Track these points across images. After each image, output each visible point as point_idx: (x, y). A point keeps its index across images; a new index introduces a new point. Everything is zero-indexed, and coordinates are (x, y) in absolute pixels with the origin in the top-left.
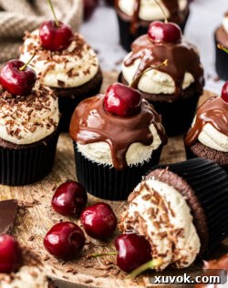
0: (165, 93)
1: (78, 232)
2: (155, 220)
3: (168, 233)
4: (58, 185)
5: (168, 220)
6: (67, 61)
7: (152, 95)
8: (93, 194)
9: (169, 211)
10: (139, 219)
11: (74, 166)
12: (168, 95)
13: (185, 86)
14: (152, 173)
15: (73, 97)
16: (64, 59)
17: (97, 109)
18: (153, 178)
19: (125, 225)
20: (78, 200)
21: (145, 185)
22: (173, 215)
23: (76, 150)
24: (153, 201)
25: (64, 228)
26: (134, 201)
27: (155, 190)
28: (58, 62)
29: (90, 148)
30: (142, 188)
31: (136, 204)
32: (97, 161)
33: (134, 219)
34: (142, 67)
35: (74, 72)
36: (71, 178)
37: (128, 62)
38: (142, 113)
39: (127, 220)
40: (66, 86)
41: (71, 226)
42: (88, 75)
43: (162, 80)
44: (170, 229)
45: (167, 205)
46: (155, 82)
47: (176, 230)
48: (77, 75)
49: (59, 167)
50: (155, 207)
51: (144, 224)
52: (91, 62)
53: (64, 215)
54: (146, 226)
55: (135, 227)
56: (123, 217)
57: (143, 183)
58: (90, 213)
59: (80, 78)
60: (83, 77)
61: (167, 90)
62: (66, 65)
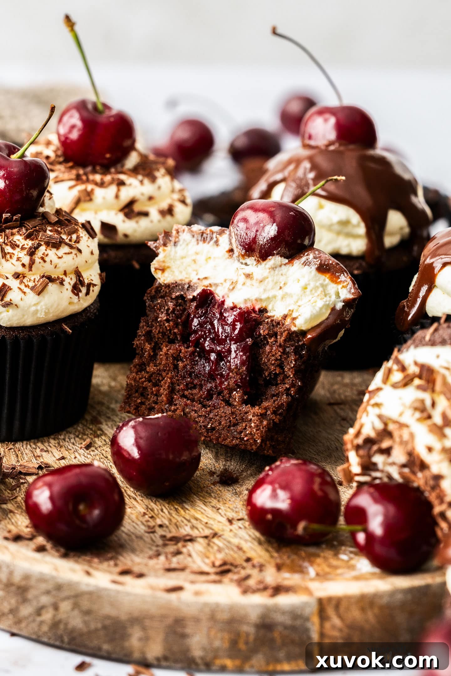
6: (123, 184)
12: (350, 257)
13: (390, 241)
15: (137, 266)
16: (114, 179)
28: (102, 185)
35: (137, 208)
40: (120, 237)
42: (168, 218)
43: (335, 220)
46: (320, 226)
48: (146, 214)
52: (177, 195)
54: (413, 435)
59: (152, 222)
60: (159, 221)
61: (348, 245)
62: (119, 190)
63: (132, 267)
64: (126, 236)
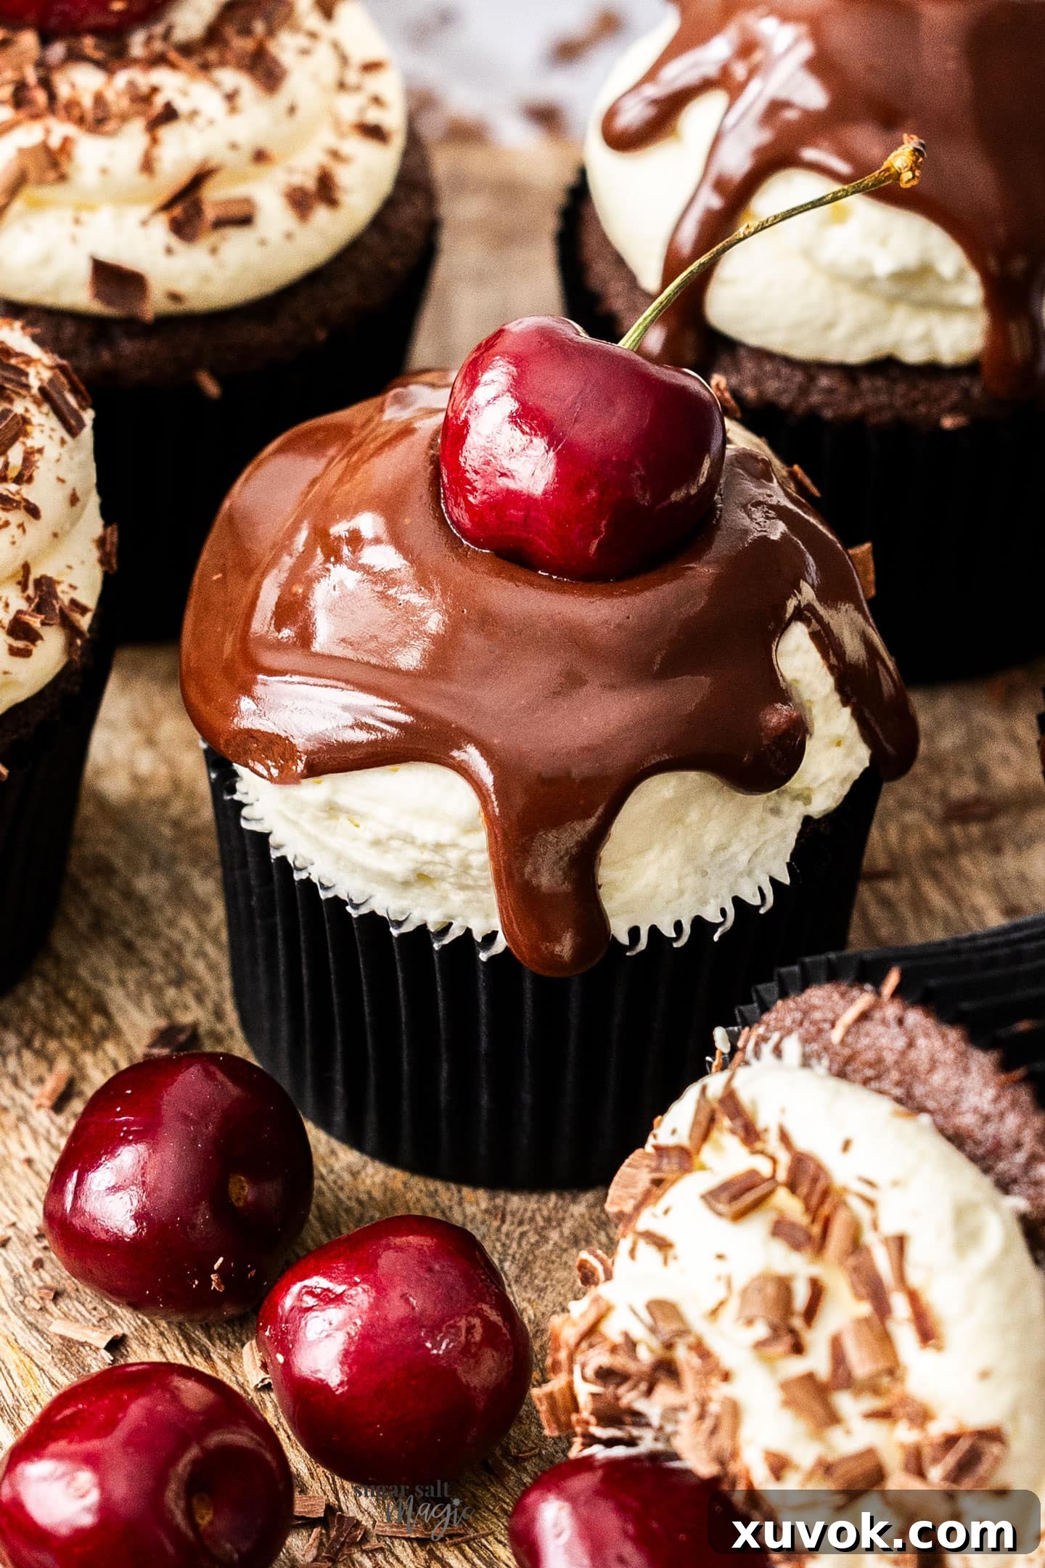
0: (913, 354)
1: (241, 1438)
2: (797, 1367)
3: (893, 1461)
4: (97, 1076)
5: (893, 1370)
6: (169, 114)
7: (812, 369)
8: (354, 1139)
9: (900, 1305)
10: (682, 1354)
11: (218, 913)
12: (932, 370)
14: (785, 1011)
15: (211, 387)
16: (143, 99)
17: (390, 506)
18: (792, 1047)
19: (584, 1391)
20: (242, 1190)
21: (730, 1101)
22: (927, 1333)
23: (229, 811)
24: (781, 1229)
25: (136, 1411)
26: (646, 1221)
27: (802, 1142)
28: (98, 121)
29: (332, 809)
30: (706, 1127)
31: (662, 1244)
32: (384, 903)
33: (645, 1356)
34: (736, 161)
35: (215, 195)
36: (192, 1014)
37: (633, 114)
38: (721, 546)
39: (598, 1358)
40: (155, 303)
41: (192, 1393)
42: (321, 214)
43: (884, 265)
44: (905, 1434)
45: (882, 1262)
46: (837, 276)
47: (950, 1441)
48: (243, 219)
49: (100, 926)
50: (799, 1267)
51: (719, 1392)
52: (350, 107)
53: (136, 1304)
54: (735, 1410)
55: (652, 1408)
56: (570, 1334)
57: (715, 1083)
58: (327, 1299)
59: (263, 243)
60: (289, 236)
61: (927, 337)
62: (155, 141)
63: (198, 390)
64: (175, 297)
